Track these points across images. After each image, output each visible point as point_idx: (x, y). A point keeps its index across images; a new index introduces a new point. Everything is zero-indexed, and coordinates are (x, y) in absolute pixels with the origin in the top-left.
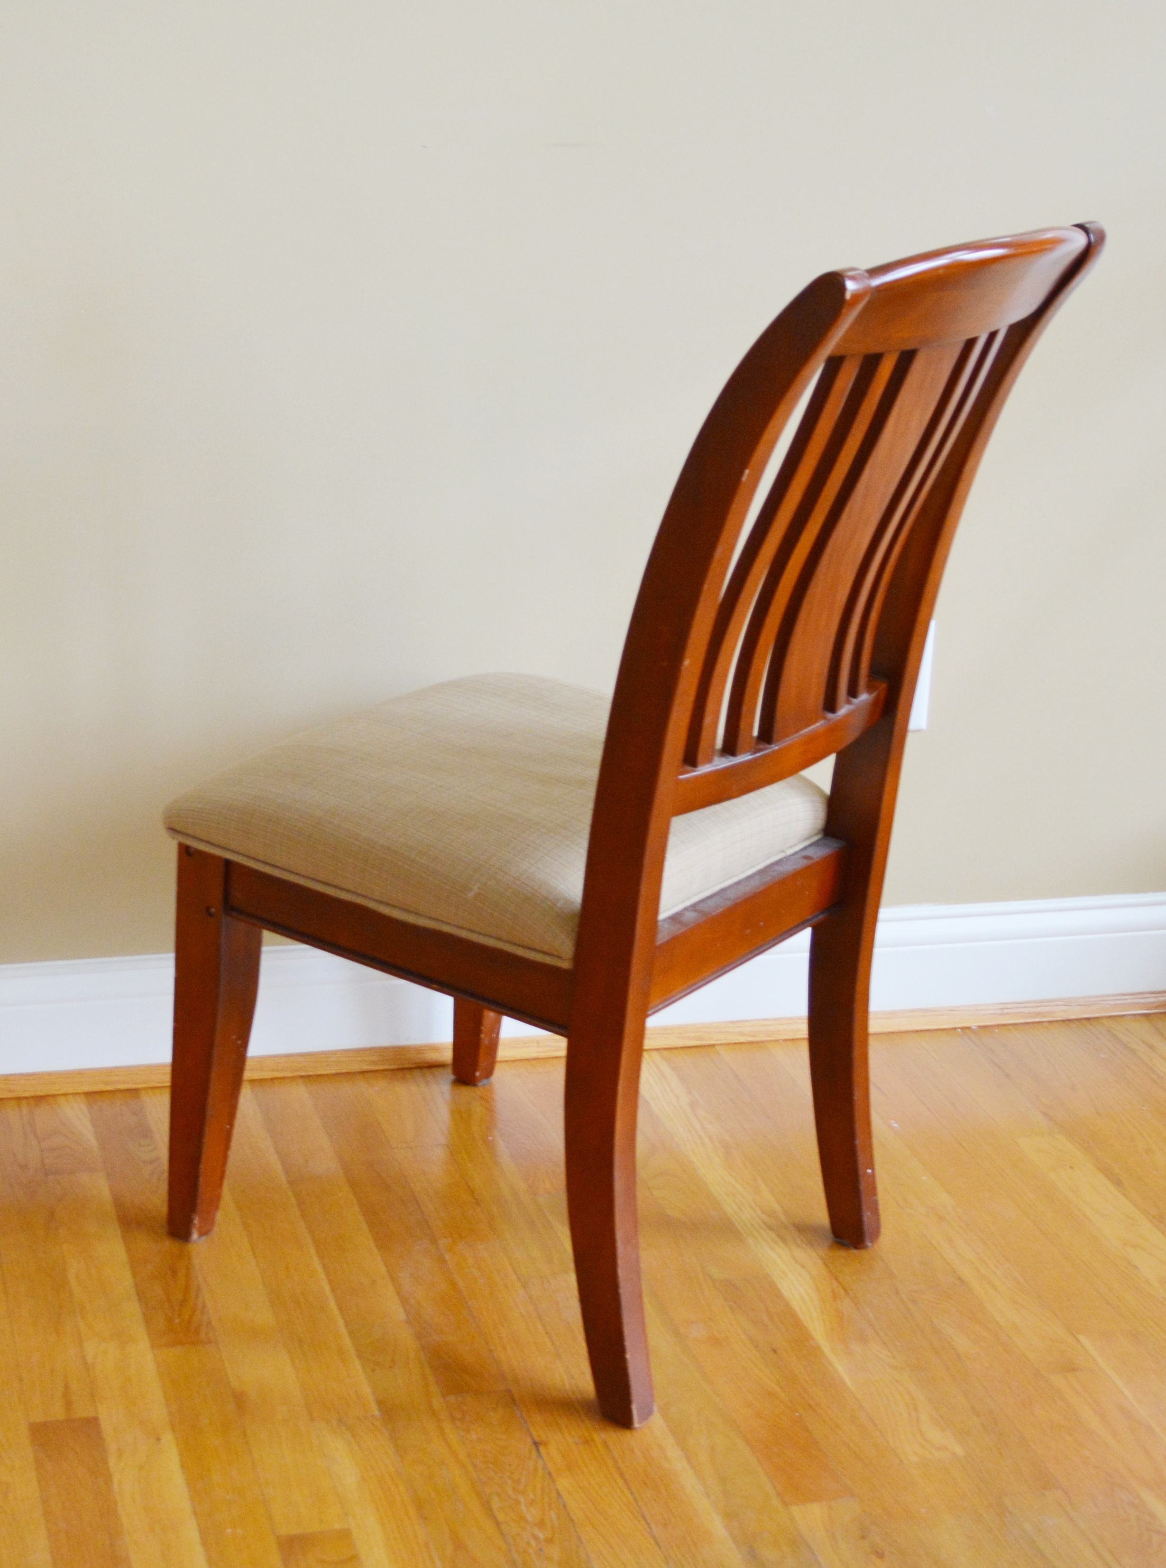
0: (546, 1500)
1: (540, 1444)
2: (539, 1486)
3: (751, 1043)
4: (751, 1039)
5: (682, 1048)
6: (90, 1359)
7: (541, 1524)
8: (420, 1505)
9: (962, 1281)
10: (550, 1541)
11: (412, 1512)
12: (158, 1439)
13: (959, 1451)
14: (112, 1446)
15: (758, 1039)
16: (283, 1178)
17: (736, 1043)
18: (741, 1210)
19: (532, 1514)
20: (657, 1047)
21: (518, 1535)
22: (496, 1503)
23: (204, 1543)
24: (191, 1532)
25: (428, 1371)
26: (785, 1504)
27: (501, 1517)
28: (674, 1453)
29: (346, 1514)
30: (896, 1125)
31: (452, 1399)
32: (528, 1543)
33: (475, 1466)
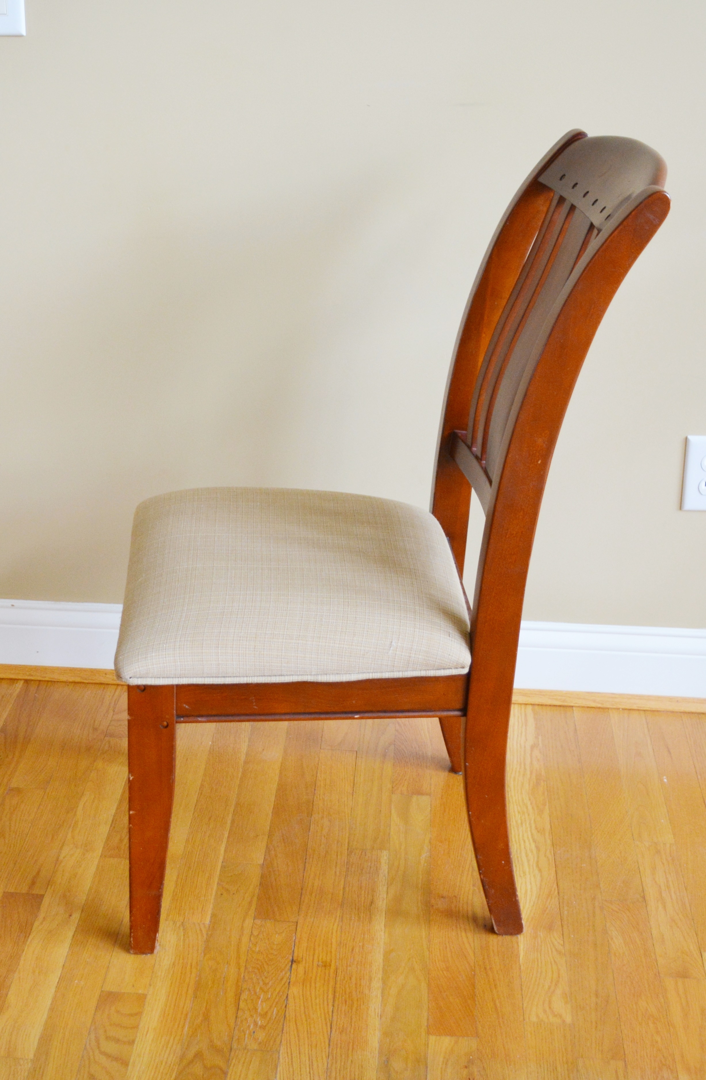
0: (277, 1000)
1: (295, 962)
2: (277, 990)
3: (599, 708)
4: (599, 705)
5: (550, 705)
6: (61, 858)
7: (264, 1015)
8: (198, 986)
9: (644, 897)
10: (263, 1027)
11: (191, 991)
12: (71, 916)
13: (569, 1019)
14: (41, 915)
15: (605, 706)
16: (243, 757)
17: (588, 707)
18: (522, 823)
19: (262, 1006)
20: (533, 703)
21: (246, 1019)
22: (244, 996)
23: (58, 987)
24: (54, 978)
25: (255, 899)
26: (428, 1033)
27: (242, 1005)
28: (377, 984)
29: (150, 985)
30: (665, 780)
31: (258, 922)
32: (249, 1026)
33: (246, 968)
